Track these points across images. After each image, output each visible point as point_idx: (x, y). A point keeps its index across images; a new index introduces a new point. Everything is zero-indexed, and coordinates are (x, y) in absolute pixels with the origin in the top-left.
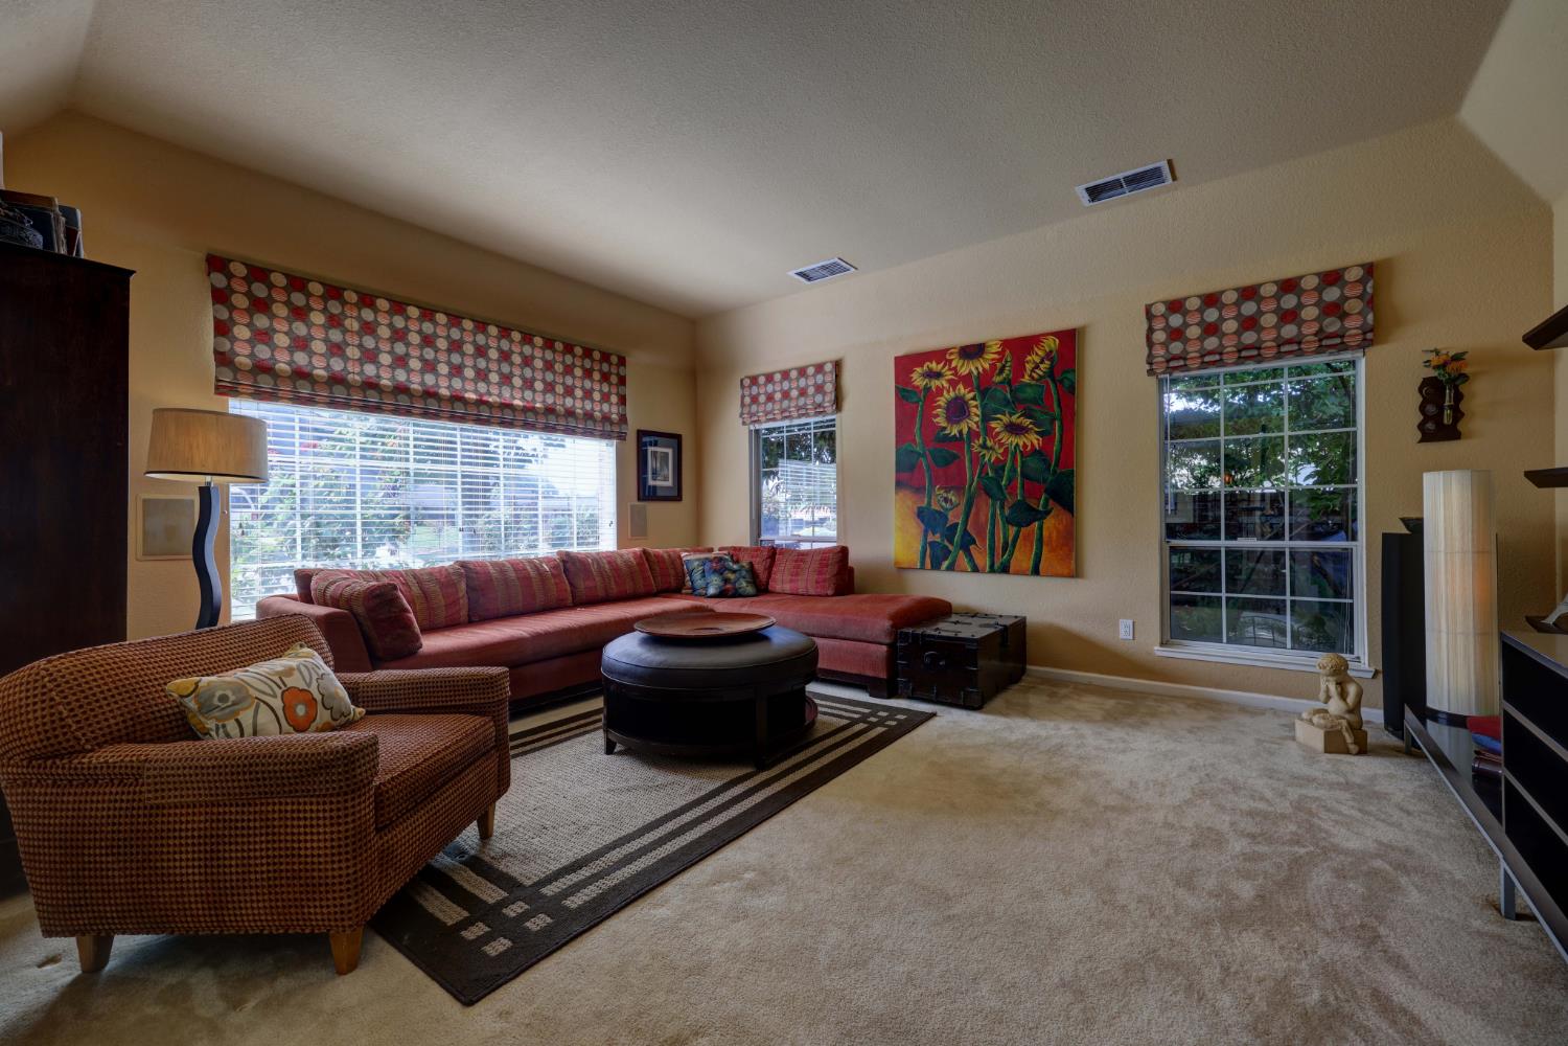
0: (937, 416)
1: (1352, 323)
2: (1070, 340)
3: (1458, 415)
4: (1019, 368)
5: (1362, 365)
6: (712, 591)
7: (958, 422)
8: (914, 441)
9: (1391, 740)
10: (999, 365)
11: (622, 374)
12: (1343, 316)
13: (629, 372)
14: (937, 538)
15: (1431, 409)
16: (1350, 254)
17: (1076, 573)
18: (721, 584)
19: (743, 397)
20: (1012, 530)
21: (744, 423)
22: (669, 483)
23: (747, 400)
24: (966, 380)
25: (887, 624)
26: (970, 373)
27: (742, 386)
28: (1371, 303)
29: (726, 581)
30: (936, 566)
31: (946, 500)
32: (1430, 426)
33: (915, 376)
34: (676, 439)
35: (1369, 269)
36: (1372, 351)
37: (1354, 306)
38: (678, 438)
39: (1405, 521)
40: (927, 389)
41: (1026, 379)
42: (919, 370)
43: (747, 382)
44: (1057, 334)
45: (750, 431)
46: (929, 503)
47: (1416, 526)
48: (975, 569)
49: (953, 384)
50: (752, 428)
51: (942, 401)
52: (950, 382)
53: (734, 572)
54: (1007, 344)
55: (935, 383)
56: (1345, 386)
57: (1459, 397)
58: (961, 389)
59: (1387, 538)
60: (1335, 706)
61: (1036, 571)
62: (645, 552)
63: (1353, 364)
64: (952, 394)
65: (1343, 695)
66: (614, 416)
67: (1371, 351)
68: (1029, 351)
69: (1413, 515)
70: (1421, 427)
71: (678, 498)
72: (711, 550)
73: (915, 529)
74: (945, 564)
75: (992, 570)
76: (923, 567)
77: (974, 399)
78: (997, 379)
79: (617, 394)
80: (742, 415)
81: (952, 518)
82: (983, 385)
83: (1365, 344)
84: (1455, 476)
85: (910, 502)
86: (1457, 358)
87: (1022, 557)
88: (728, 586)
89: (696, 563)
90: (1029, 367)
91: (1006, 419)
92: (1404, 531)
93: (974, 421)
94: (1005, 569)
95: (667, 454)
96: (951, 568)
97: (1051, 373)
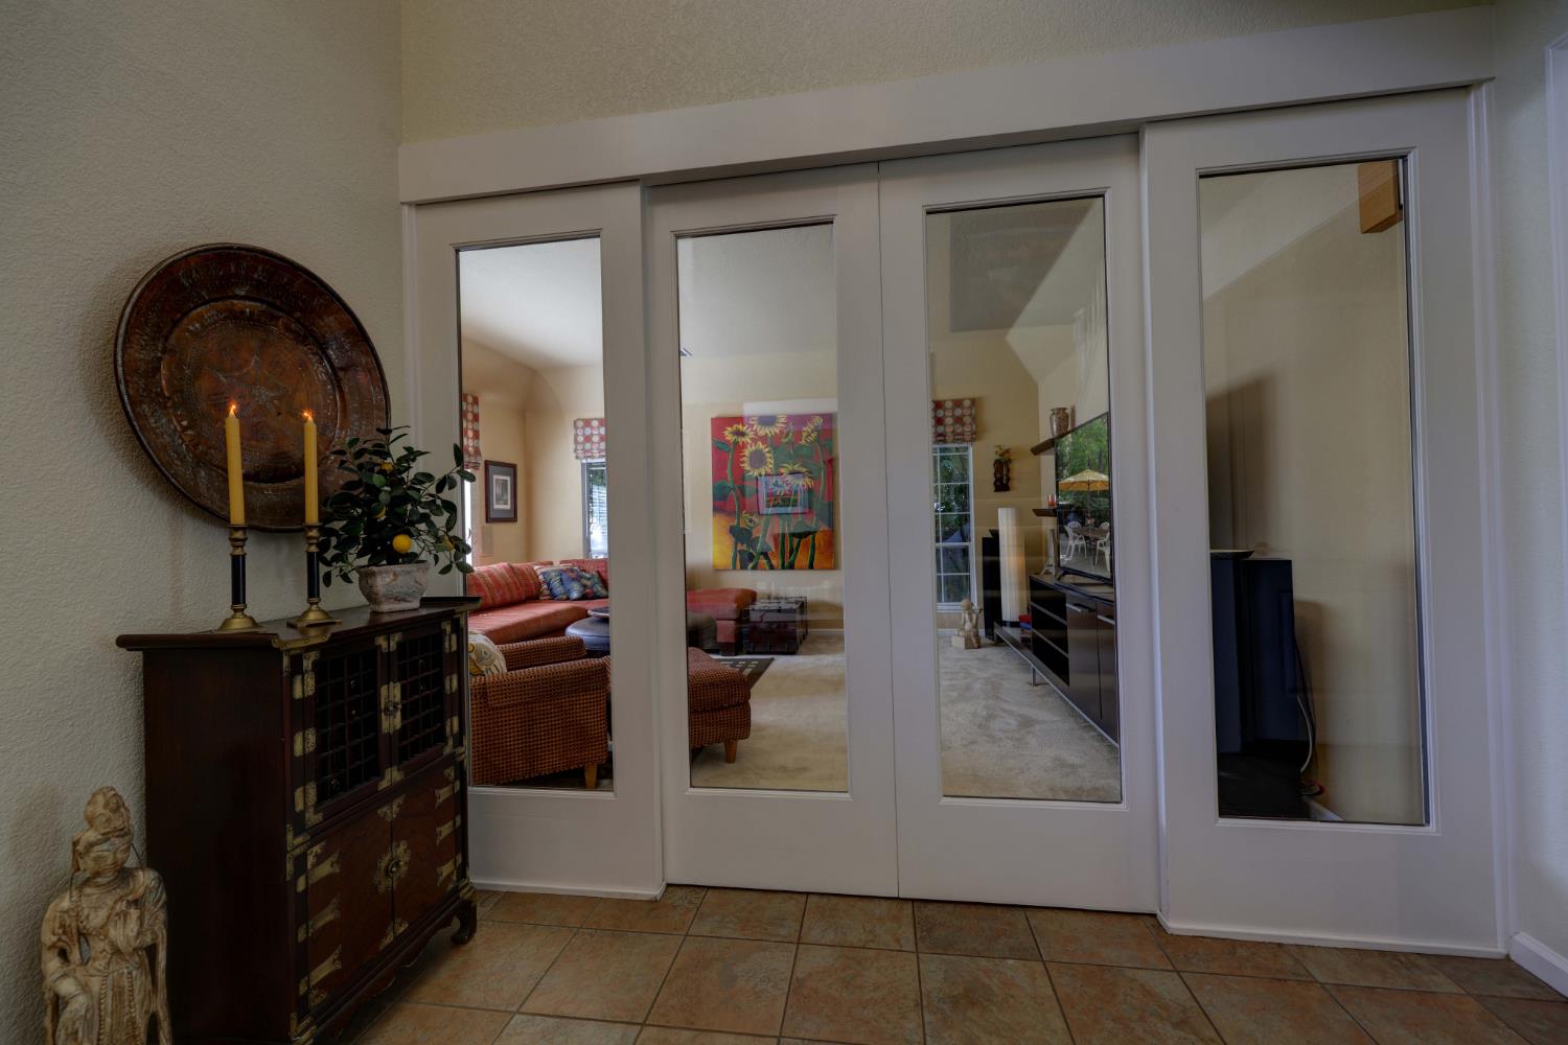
0: (743, 462)
1: (967, 429)
2: (829, 418)
3: (1008, 479)
4: (798, 434)
5: (971, 449)
6: (575, 595)
7: (758, 468)
8: (726, 479)
9: (990, 641)
10: (785, 431)
11: (475, 411)
12: (963, 424)
13: (481, 410)
14: (745, 547)
15: (998, 475)
16: (965, 392)
17: (835, 567)
18: (582, 589)
19: (576, 436)
20: (796, 540)
21: (577, 457)
22: (508, 507)
23: (581, 439)
24: (764, 439)
25: (735, 605)
26: (766, 434)
27: (576, 428)
28: (974, 419)
29: (585, 586)
30: (744, 567)
31: (751, 521)
32: (998, 484)
33: (726, 433)
34: (512, 469)
35: (973, 401)
36: (977, 443)
37: (967, 420)
38: (514, 467)
39: (991, 531)
40: (736, 443)
41: (803, 442)
42: (729, 429)
43: (580, 424)
44: (822, 416)
45: (583, 465)
46: (739, 523)
47: (996, 534)
48: (772, 568)
49: (754, 441)
50: (584, 461)
51: (747, 452)
52: (751, 439)
53: (589, 579)
54: (790, 418)
55: (741, 440)
56: (964, 460)
57: (1008, 470)
58: (760, 445)
59: (984, 539)
60: (968, 626)
61: (811, 567)
62: (511, 567)
63: (966, 449)
64: (754, 448)
65: (971, 620)
66: (470, 449)
67: (975, 443)
68: (805, 424)
69: (995, 528)
70: (995, 483)
71: (514, 519)
72: (551, 564)
73: (728, 542)
74: (751, 565)
75: (783, 568)
76: (734, 568)
77: (769, 452)
78: (784, 440)
79: (473, 429)
80: (576, 450)
81: (755, 535)
82: (774, 442)
83: (973, 440)
84: (1009, 510)
85: (725, 522)
86: (1007, 451)
87: (802, 558)
88: (588, 591)
89: (553, 574)
90: (804, 434)
91: (790, 468)
92: (990, 536)
93: (769, 467)
94: (792, 567)
95: (506, 481)
96: (754, 568)
97: (818, 440)
